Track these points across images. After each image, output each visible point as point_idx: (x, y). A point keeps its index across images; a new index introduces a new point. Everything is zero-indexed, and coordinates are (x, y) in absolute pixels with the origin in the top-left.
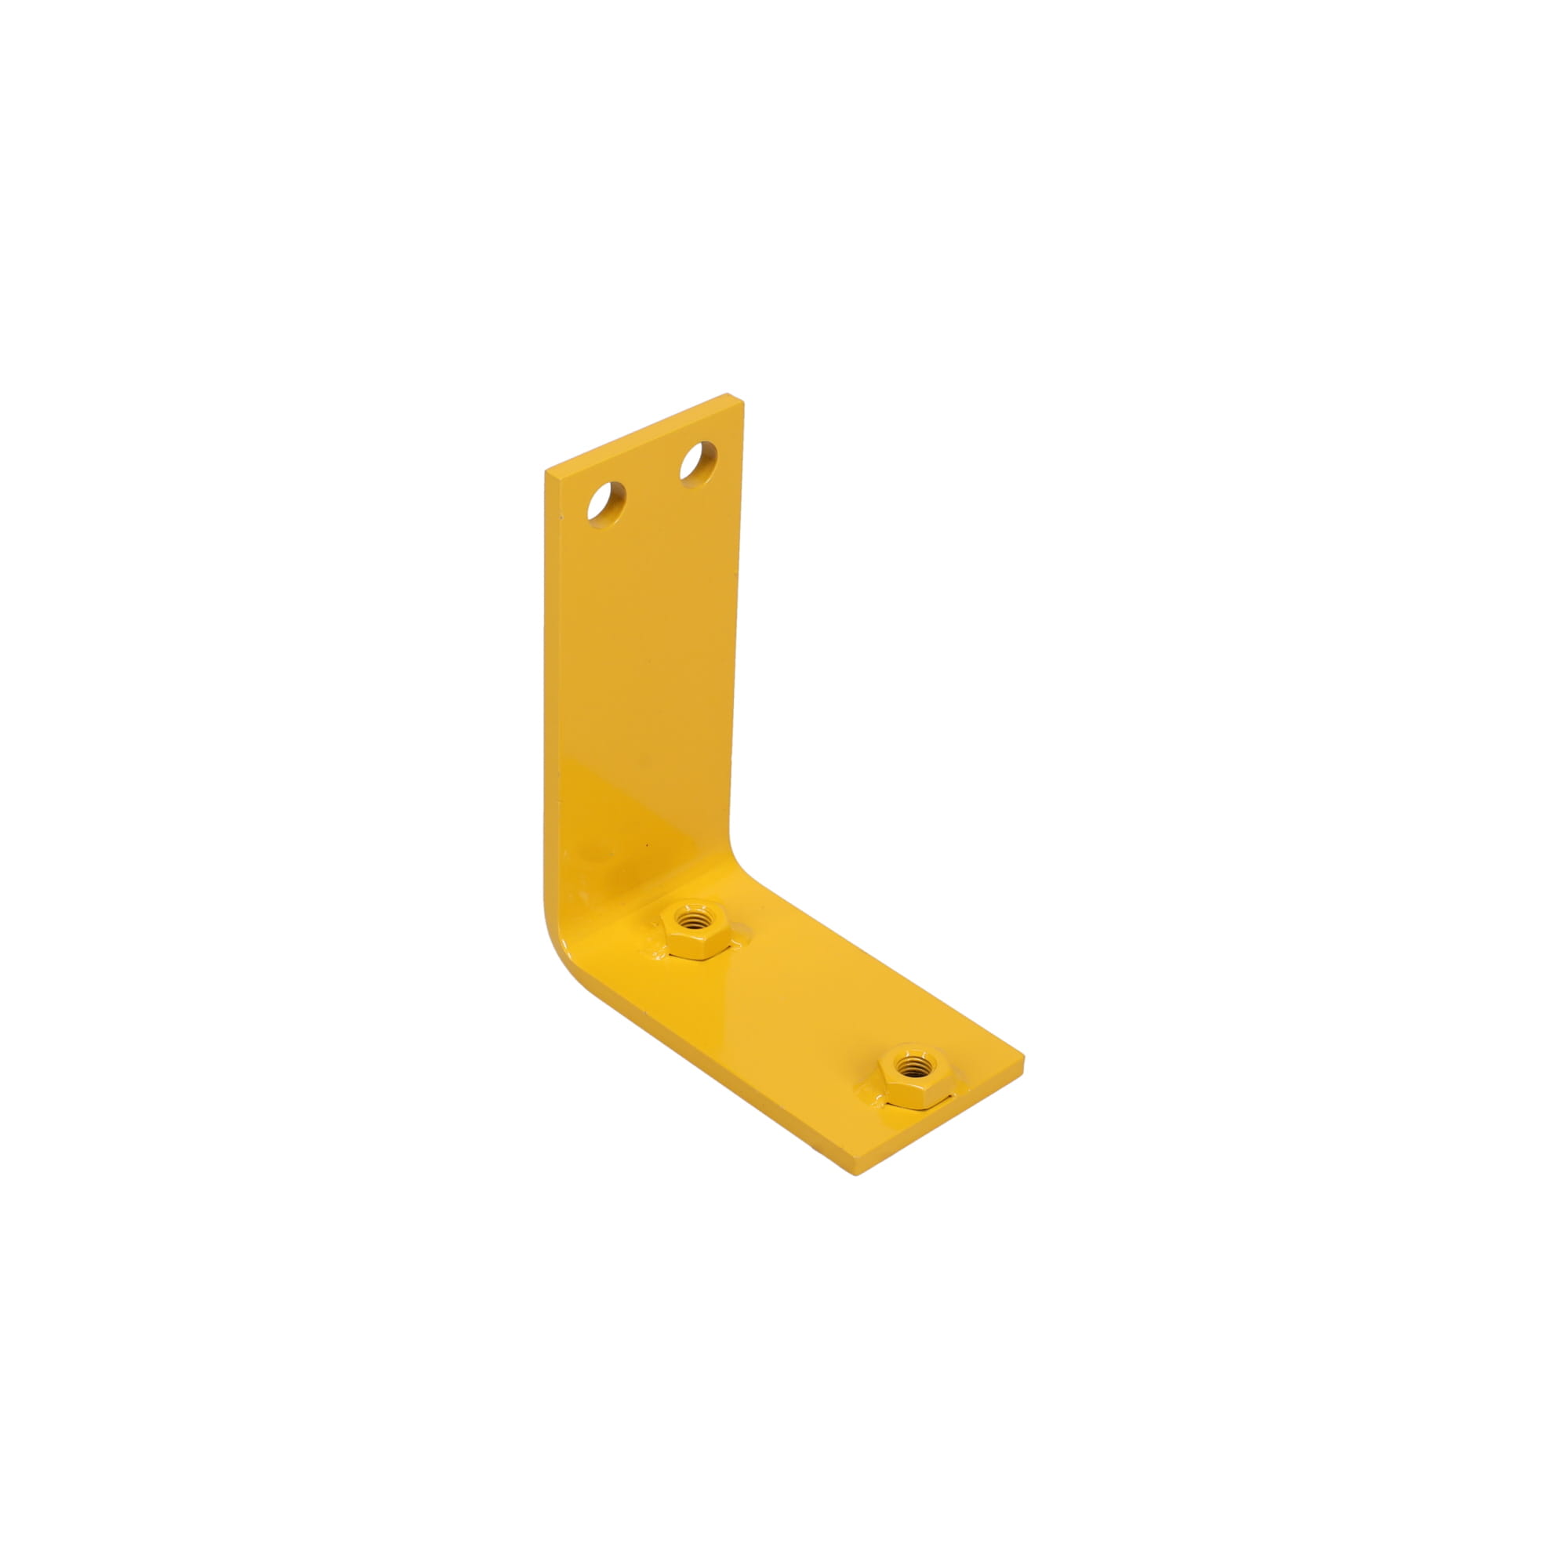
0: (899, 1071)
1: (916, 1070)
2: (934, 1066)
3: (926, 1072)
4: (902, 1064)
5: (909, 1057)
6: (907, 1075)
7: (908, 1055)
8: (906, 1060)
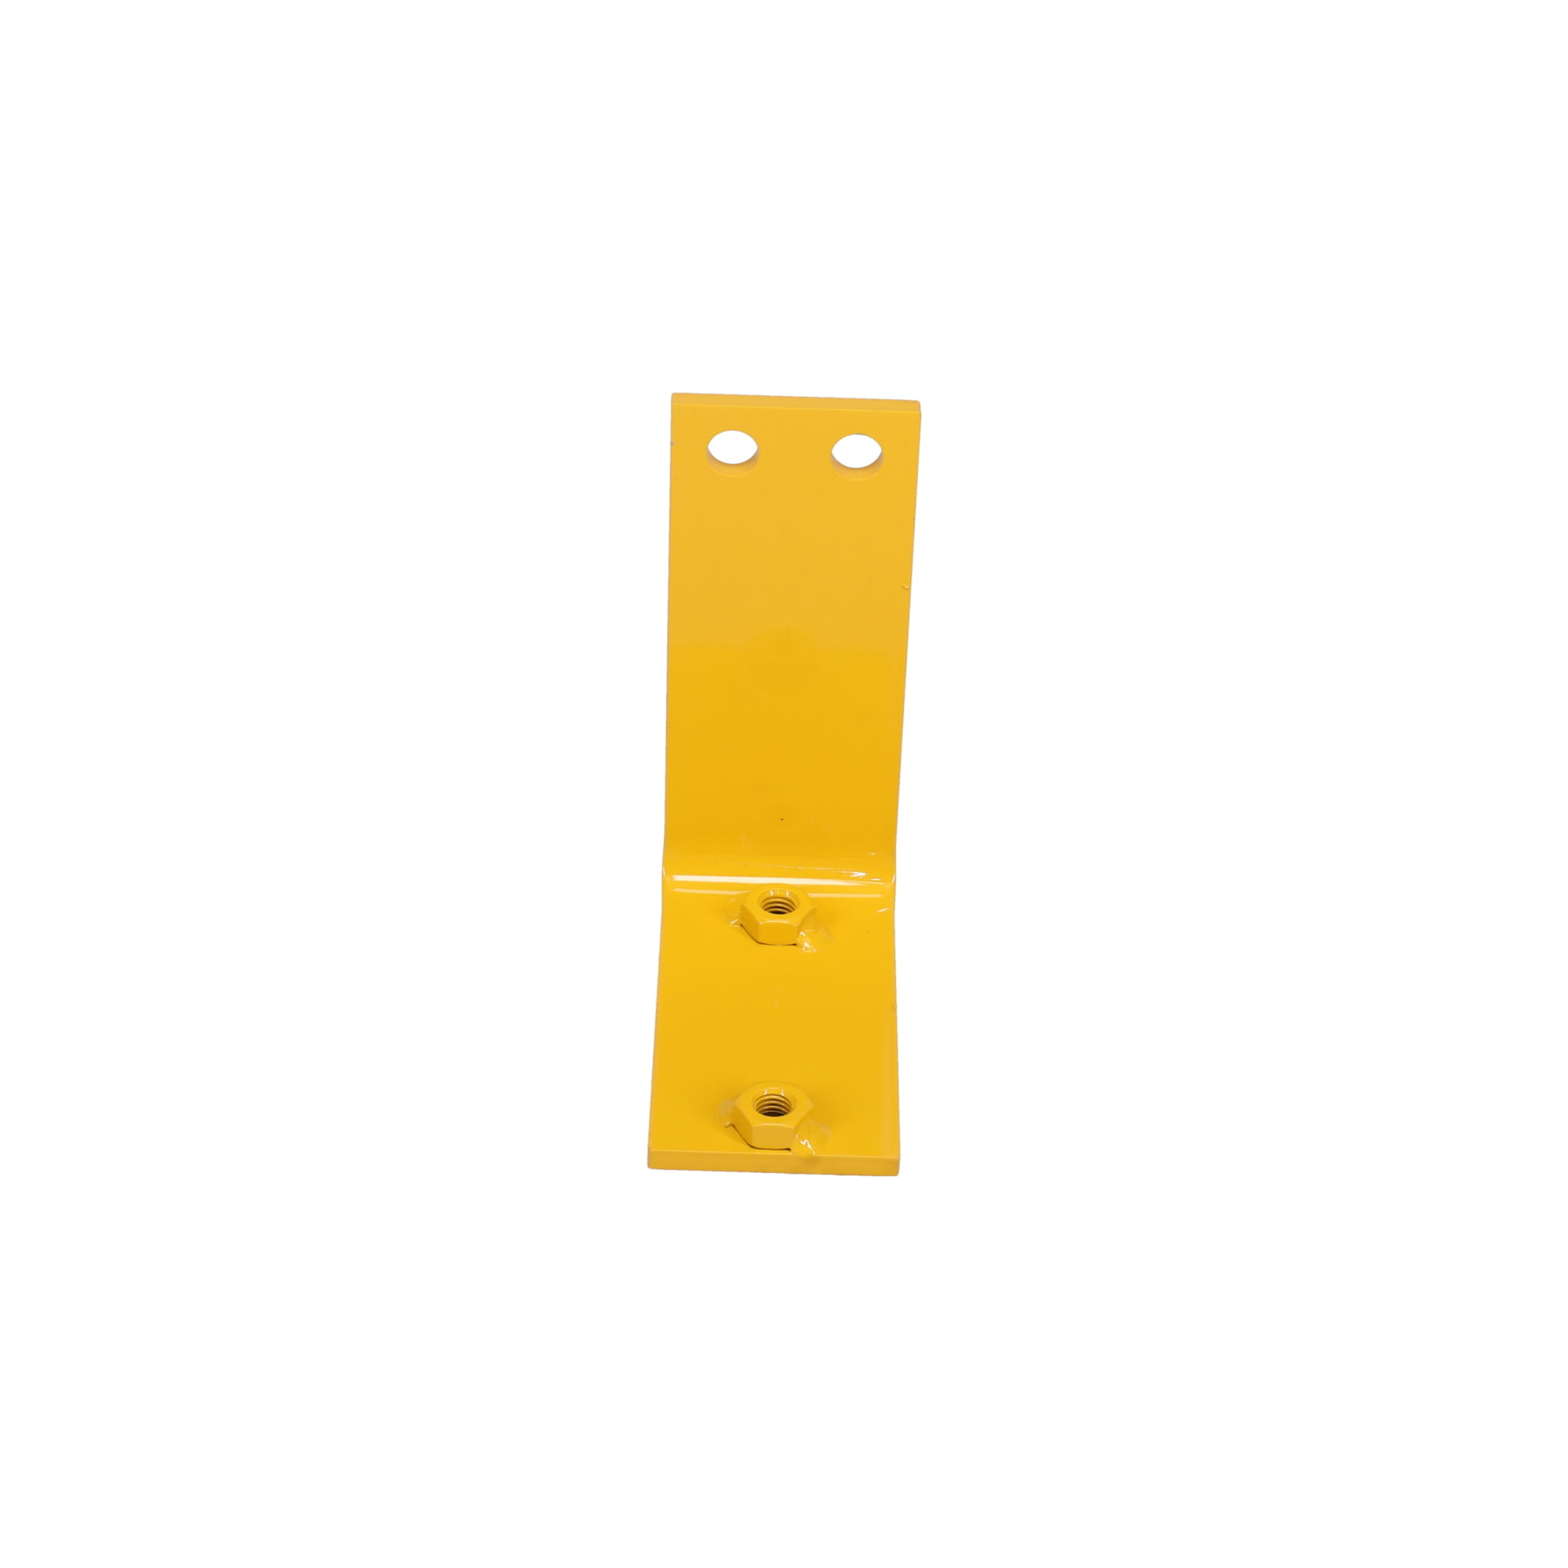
0: (757, 1110)
1: (775, 1109)
2: (793, 1106)
3: (786, 1111)
4: (760, 1103)
5: (767, 1095)
6: (765, 1114)
7: (766, 1093)
8: (763, 1099)
